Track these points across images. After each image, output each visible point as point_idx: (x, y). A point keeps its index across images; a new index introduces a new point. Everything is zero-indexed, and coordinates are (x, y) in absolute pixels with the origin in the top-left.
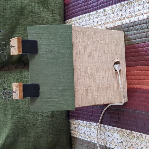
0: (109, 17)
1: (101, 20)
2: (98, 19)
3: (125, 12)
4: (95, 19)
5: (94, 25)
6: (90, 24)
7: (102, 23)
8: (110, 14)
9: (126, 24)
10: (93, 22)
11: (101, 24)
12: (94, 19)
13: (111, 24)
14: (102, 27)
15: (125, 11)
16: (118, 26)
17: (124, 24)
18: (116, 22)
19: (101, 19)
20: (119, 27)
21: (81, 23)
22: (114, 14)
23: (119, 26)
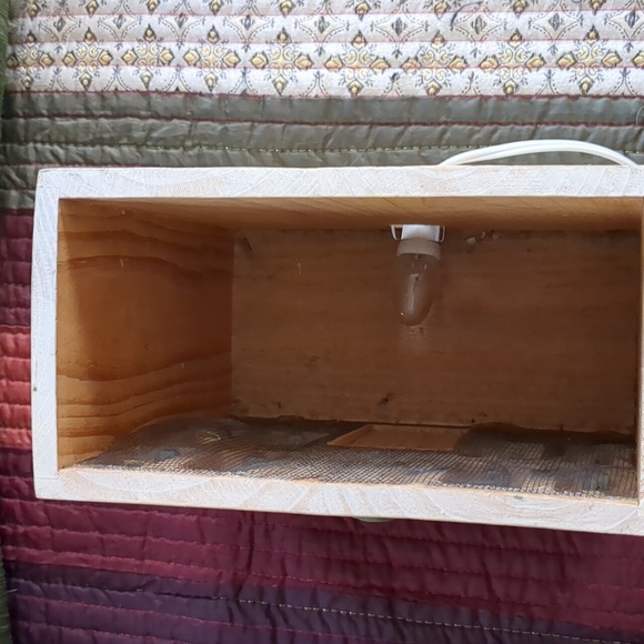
0: (478, 26)
1: (393, 32)
2: (368, 18)
3: (631, 24)
4: (344, 18)
5: (324, 58)
6: (284, 37)
7: (398, 53)
8: (487, 10)
9: (616, 98)
10: (322, 30)
11: (390, 57)
12: (329, 12)
13: (478, 72)
14: (394, 78)
15: (633, 14)
16: (539, 96)
17: (599, 97)
18: (529, 67)
19: (399, 22)
20: (548, 103)
21: (191, 19)
22: (526, 16)
23: (551, 97)
